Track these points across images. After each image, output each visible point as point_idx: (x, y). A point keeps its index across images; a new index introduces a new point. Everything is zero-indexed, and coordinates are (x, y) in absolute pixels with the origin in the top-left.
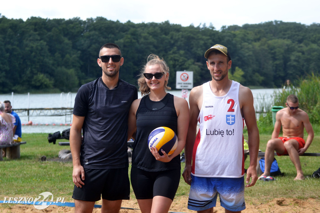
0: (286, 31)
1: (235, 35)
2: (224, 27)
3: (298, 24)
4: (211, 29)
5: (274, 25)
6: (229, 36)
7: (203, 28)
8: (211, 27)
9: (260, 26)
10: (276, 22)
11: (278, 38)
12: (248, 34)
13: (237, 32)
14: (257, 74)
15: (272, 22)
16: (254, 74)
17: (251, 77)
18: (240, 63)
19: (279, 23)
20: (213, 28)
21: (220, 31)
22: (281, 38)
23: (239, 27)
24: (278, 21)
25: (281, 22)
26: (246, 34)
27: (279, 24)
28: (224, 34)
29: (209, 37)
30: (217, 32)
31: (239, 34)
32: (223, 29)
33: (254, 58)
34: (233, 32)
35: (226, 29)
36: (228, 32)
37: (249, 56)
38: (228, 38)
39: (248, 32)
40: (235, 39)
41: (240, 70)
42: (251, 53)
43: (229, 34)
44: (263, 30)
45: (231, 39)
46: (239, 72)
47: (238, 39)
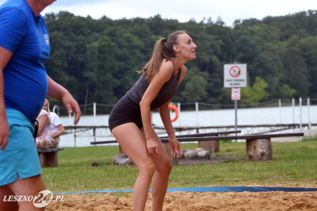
1: (252, 33)
2: (237, 21)
4: (219, 24)
5: (307, 17)
6: (245, 34)
7: (207, 24)
8: (219, 22)
9: (287, 18)
10: (310, 12)
11: (314, 35)
12: (271, 30)
13: (256, 28)
14: (286, 86)
15: (304, 13)
16: (282, 86)
17: (277, 90)
18: (261, 70)
19: (314, 13)
20: (222, 23)
21: (233, 27)
23: (259, 22)
24: (314, 11)
26: (269, 31)
27: (313, 15)
28: (239, 31)
29: (217, 37)
30: (228, 29)
31: (259, 31)
32: (237, 25)
33: (281, 63)
34: (250, 28)
35: (240, 25)
36: (243, 29)
37: (274, 60)
38: (243, 37)
39: (272, 27)
40: (253, 37)
41: (262, 81)
42: (277, 57)
43: (245, 31)
44: (292, 25)
45: (247, 38)
46: (261, 84)
47: (257, 38)
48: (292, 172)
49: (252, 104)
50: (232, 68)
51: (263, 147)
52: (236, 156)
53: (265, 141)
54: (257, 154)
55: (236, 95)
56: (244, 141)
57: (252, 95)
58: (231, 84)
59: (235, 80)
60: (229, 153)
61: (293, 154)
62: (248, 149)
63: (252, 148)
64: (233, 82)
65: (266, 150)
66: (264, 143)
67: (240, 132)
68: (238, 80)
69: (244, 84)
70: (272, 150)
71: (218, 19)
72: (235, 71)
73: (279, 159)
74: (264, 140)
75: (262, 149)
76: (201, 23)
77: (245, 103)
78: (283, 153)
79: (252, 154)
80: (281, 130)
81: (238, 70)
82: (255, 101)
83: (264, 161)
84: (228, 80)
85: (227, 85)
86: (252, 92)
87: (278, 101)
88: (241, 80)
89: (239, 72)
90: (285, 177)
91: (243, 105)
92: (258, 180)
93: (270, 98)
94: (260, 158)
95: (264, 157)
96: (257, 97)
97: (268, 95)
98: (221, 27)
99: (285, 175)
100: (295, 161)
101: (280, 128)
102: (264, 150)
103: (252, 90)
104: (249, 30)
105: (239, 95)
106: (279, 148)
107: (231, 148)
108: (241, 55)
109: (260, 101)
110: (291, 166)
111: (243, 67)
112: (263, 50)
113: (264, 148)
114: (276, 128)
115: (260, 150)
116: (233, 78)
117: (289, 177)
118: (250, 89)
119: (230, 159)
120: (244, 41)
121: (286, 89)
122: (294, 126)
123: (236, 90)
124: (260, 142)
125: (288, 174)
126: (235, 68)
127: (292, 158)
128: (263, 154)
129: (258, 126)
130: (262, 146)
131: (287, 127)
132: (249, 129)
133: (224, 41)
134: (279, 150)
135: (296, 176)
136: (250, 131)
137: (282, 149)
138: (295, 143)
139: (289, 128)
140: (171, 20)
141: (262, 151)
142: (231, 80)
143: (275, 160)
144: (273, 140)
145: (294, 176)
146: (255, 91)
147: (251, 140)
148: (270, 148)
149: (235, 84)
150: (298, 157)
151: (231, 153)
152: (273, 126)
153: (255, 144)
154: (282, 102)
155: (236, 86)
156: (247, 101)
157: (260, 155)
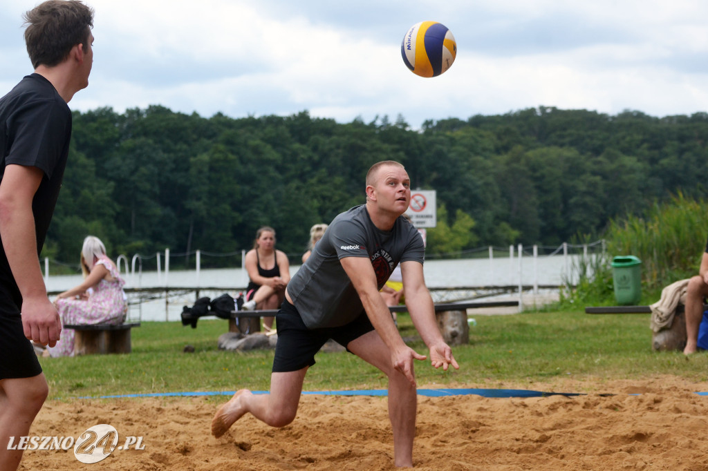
0: (565, 129)
1: (453, 141)
2: (427, 123)
3: (591, 113)
4: (400, 127)
5: (538, 117)
6: (442, 143)
7: (382, 126)
8: (400, 124)
9: (507, 118)
10: (543, 109)
11: (549, 145)
12: (481, 136)
13: (458, 133)
14: (504, 225)
15: (533, 110)
16: (498, 224)
17: (491, 231)
18: (466, 200)
19: (549, 111)
20: (406, 125)
21: (421, 131)
22: (556, 144)
23: (462, 123)
24: (548, 108)
25: (554, 109)
26: (479, 139)
27: (548, 114)
28: (431, 138)
29: (396, 146)
30: (414, 134)
31: (463, 138)
32: (427, 128)
33: (497, 189)
34: (448, 133)
35: (433, 128)
36: (438, 135)
37: (487, 184)
38: (439, 147)
39: (482, 132)
40: (454, 148)
41: (467, 217)
42: (491, 179)
43: (441, 138)
44: (514, 129)
45: (445, 149)
46: (466, 222)
47: (461, 149)
48: (494, 365)
49: (452, 253)
51: (455, 323)
53: (458, 314)
57: (452, 239)
59: (417, 216)
61: (502, 335)
65: (460, 328)
66: (456, 318)
68: (422, 217)
69: (432, 223)
70: (469, 328)
71: (399, 119)
72: (417, 201)
73: (480, 342)
74: (456, 312)
75: (453, 327)
76: (372, 125)
77: (441, 252)
78: (487, 333)
80: (493, 295)
81: (423, 200)
82: (455, 249)
83: (456, 345)
86: (451, 235)
87: (487, 250)
88: (428, 216)
89: (425, 204)
90: (483, 372)
91: (438, 255)
92: (440, 377)
93: (479, 244)
94: (450, 340)
95: (456, 339)
96: (460, 241)
97: (476, 239)
98: (403, 131)
99: (483, 368)
100: (504, 346)
101: (490, 292)
102: (457, 329)
103: (452, 231)
104: (447, 136)
106: (482, 326)
107: (407, 324)
108: (434, 175)
109: (465, 248)
110: (498, 354)
111: (431, 196)
112: (469, 168)
113: (456, 325)
114: (484, 292)
115: (450, 329)
116: (414, 213)
117: (489, 373)
118: (448, 229)
120: (440, 155)
121: (504, 230)
122: (513, 289)
124: (449, 316)
125: (487, 368)
126: (417, 198)
127: (499, 341)
128: (454, 335)
129: (457, 289)
130: (453, 321)
131: (501, 291)
132: (442, 293)
133: (407, 153)
135: (500, 370)
137: (485, 327)
138: (508, 317)
139: (505, 292)
140: (324, 119)
141: (453, 329)
143: (473, 343)
144: (469, 311)
145: (497, 370)
146: (456, 232)
148: (465, 325)
149: (418, 223)
150: (510, 340)
151: (406, 332)
152: (479, 288)
153: (442, 318)
154: (494, 250)
155: (419, 226)
156: (444, 248)
157: (449, 336)
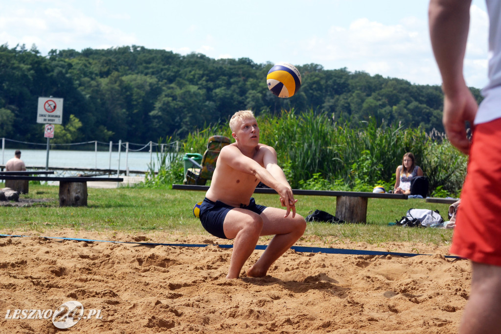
0: (150, 63)
1: (70, 66)
2: (53, 52)
3: (168, 52)
4: (33, 53)
5: (131, 52)
6: (63, 67)
7: (20, 52)
8: (33, 51)
9: (109, 52)
10: (135, 47)
11: (137, 73)
12: (90, 63)
13: (74, 61)
14: (102, 127)
15: (127, 48)
16: (98, 127)
17: (92, 131)
18: (76, 108)
19: (139, 49)
20: (37, 52)
21: (48, 57)
22: (142, 73)
23: (78, 54)
24: (139, 47)
25: (143, 48)
26: (88, 65)
27: (138, 51)
28: (54, 63)
29: (30, 67)
30: (43, 59)
31: (78, 64)
32: (52, 55)
34: (67, 60)
35: (56, 55)
36: (59, 60)
38: (59, 69)
39: (91, 61)
40: (70, 71)
41: (77, 120)
43: (62, 63)
44: (114, 60)
45: (64, 71)
46: (75, 123)
47: (75, 71)
49: (64, 145)
50: (47, 102)
51: (78, 191)
52: (47, 200)
53: (80, 185)
54: (71, 198)
55: (49, 133)
56: (57, 183)
57: (64, 135)
58: (45, 120)
59: (49, 116)
60: (39, 195)
61: (109, 202)
62: (61, 193)
63: (66, 191)
64: (47, 118)
65: (81, 194)
66: (79, 187)
67: (53, 173)
68: (52, 116)
69: (59, 121)
70: (87, 195)
71: (33, 47)
72: (50, 105)
74: (79, 183)
75: (77, 193)
76: (14, 50)
78: (99, 200)
79: (65, 198)
81: (54, 105)
82: (67, 142)
83: (78, 206)
84: (42, 115)
85: (40, 120)
86: (64, 132)
87: (94, 144)
88: (56, 116)
89: (55, 107)
94: (74, 202)
95: (78, 202)
96: (70, 137)
97: (81, 136)
98: (36, 56)
99: (102, 222)
100: (112, 209)
102: (79, 195)
103: (65, 129)
105: (53, 133)
106: (95, 194)
107: (41, 190)
108: (55, 89)
111: (60, 102)
112: (80, 85)
113: (79, 192)
114: (90, 173)
115: (74, 195)
116: (48, 114)
117: (107, 225)
118: (63, 128)
119: (40, 202)
120: (60, 74)
121: (102, 131)
122: (110, 171)
123: (49, 127)
124: (75, 185)
125: (105, 222)
126: (50, 103)
127: (107, 206)
128: (77, 199)
129: (70, 169)
130: (77, 189)
132: (60, 171)
133: (37, 71)
134: (94, 196)
135: (114, 224)
136: (60, 174)
137: (97, 195)
138: (112, 190)
139: (105, 174)
141: (77, 195)
142: (45, 116)
143: (89, 207)
144: (89, 184)
145: (112, 224)
146: (68, 130)
147: (65, 183)
148: (85, 192)
149: (49, 120)
150: (115, 205)
151: (42, 195)
152: (86, 170)
153: (69, 187)
154: (98, 144)
155: (50, 122)
157: (74, 200)
